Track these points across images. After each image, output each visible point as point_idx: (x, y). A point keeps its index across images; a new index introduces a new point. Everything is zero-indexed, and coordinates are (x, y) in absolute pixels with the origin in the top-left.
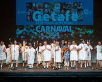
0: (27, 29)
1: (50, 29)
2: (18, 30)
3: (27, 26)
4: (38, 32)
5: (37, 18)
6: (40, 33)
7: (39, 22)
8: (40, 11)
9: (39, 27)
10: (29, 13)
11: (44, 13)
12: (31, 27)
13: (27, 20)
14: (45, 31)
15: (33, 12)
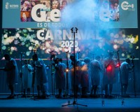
0: (21, 35)
1: (62, 35)
2: (6, 36)
3: (22, 29)
4: (40, 41)
5: (39, 16)
6: (44, 42)
7: (43, 23)
8: (44, 4)
9: (43, 31)
10: (26, 8)
11: (52, 8)
12: (28, 32)
13: (22, 19)
14: (52, 39)
15: (32, 6)
